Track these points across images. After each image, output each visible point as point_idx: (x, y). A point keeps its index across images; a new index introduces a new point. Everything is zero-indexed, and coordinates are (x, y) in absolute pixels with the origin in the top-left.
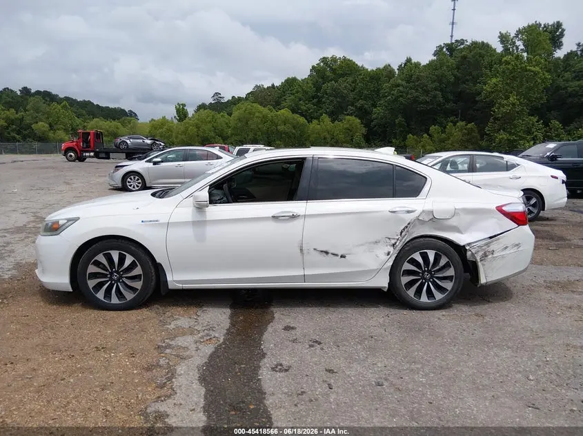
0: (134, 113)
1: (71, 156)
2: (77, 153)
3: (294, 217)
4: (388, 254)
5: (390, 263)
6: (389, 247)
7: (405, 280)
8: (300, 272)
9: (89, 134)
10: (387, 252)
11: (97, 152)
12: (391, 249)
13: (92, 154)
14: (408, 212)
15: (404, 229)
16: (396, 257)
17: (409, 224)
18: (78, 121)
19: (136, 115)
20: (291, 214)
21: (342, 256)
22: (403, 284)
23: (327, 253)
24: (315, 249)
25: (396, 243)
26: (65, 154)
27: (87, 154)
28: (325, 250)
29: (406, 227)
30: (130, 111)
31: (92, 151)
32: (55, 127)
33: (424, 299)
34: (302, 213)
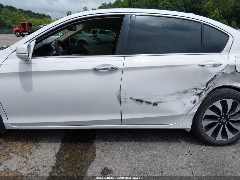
0: (50, 16)
1: (18, 34)
2: (20, 32)
3: (113, 70)
4: (194, 102)
5: (195, 110)
6: (195, 96)
7: (206, 123)
8: (118, 117)
9: (25, 24)
10: (193, 100)
11: (30, 32)
12: (197, 98)
13: (27, 33)
14: (215, 66)
15: (210, 81)
16: (200, 105)
17: (215, 76)
18: (25, 19)
19: (50, 17)
20: (110, 67)
21: (155, 104)
22: (204, 126)
23: (141, 101)
24: (131, 98)
25: (202, 93)
26: (15, 34)
27: (25, 33)
28: (140, 98)
29: (212, 79)
30: (48, 15)
31: (27, 32)
32: (15, 22)
33: (219, 137)
34: (120, 66)
